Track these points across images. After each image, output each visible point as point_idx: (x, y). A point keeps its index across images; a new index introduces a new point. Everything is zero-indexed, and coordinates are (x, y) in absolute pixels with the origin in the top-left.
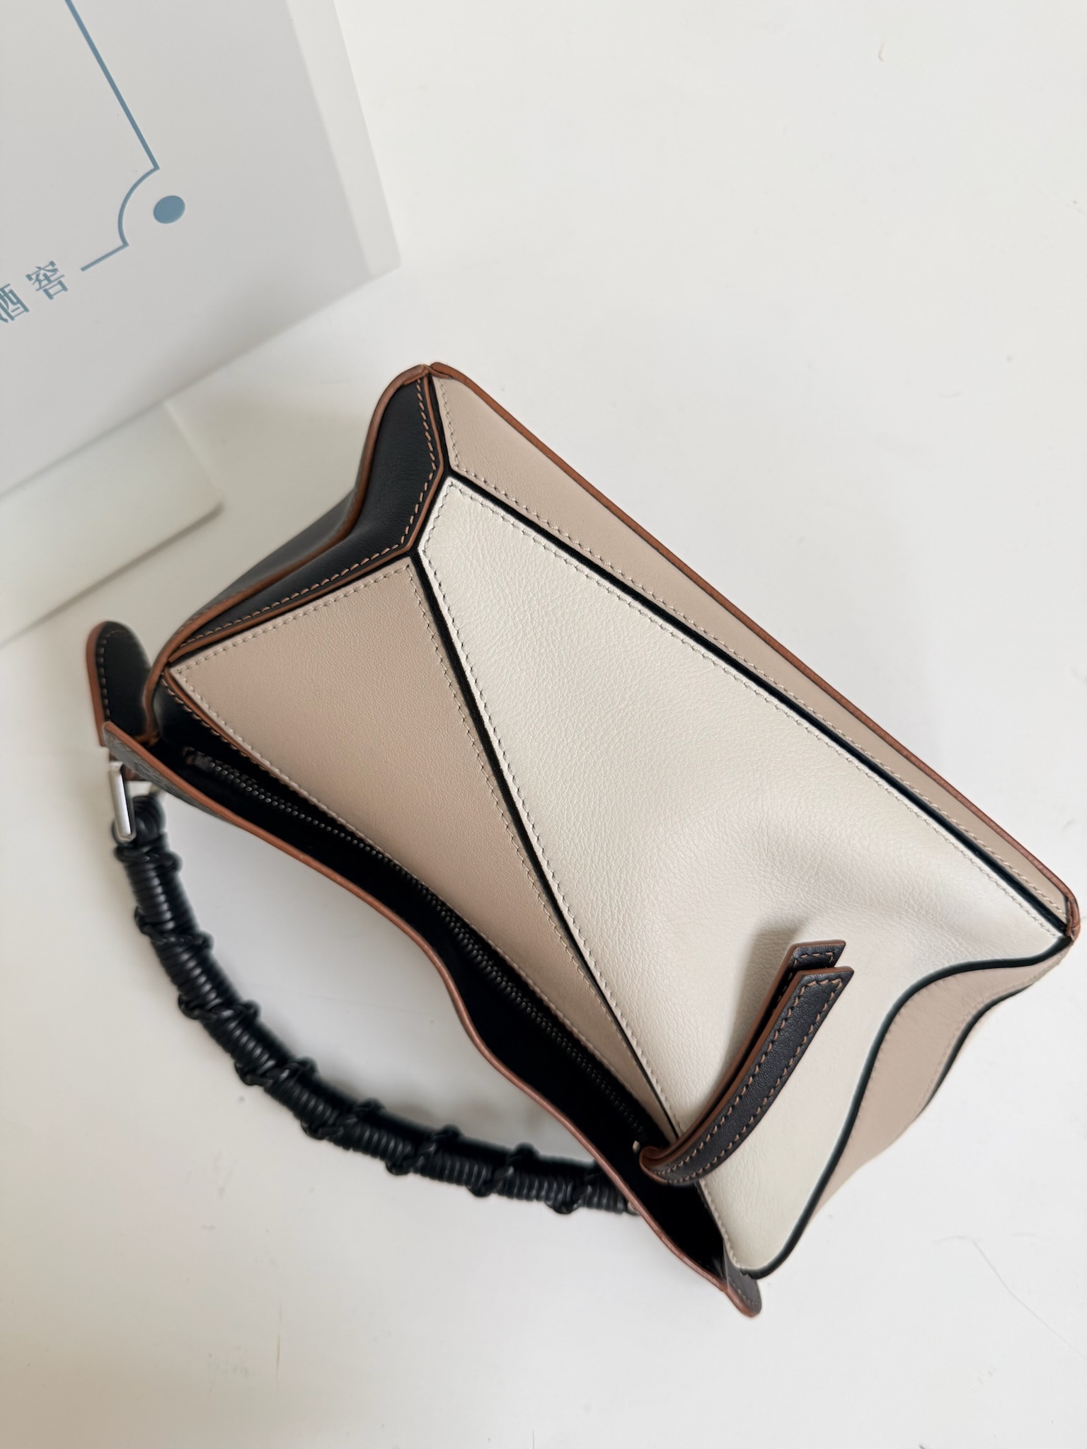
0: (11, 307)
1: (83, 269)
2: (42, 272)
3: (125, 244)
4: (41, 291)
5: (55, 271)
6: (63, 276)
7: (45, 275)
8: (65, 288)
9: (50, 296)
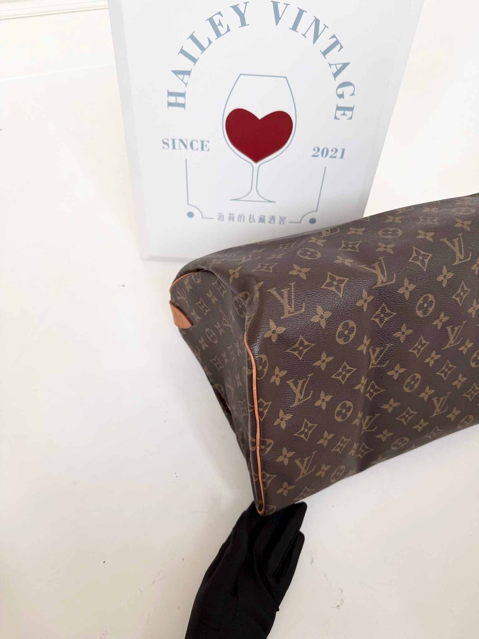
0: (272, 221)
1: (290, 222)
2: (283, 218)
3: (300, 223)
4: (279, 222)
5: (285, 219)
6: (285, 221)
7: (282, 220)
8: (283, 224)
9: (280, 223)
